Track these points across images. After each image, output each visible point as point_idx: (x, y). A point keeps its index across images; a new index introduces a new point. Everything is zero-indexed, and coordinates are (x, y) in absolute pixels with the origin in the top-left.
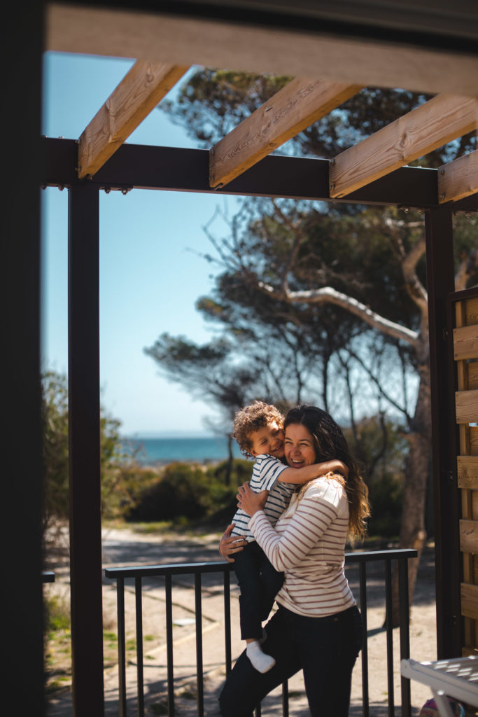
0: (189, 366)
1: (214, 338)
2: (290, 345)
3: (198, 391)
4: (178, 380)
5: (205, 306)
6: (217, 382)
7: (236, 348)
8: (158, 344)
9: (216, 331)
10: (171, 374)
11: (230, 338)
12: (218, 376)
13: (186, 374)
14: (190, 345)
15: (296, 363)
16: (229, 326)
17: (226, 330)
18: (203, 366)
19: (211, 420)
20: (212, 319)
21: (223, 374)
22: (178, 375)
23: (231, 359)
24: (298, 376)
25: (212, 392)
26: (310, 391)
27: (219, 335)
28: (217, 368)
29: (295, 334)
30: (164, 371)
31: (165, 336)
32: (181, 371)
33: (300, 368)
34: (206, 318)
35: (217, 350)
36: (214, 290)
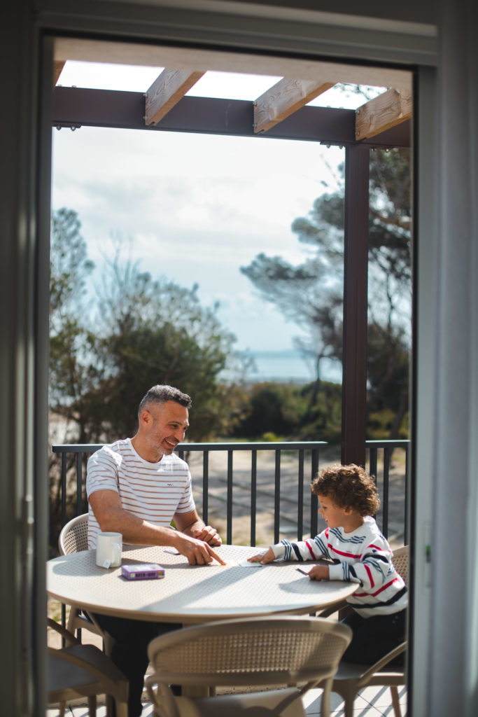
0: (283, 287)
1: (308, 260)
2: (384, 269)
3: (292, 311)
4: (272, 300)
5: (301, 228)
6: (310, 303)
7: (330, 271)
8: (254, 264)
9: (310, 252)
10: (265, 294)
11: (325, 261)
12: (312, 297)
13: (280, 295)
14: (285, 266)
15: (388, 287)
16: (323, 248)
17: (320, 252)
18: (298, 287)
19: (302, 340)
20: (307, 241)
21: (317, 296)
22: (272, 296)
23: (325, 281)
24: (390, 299)
25: (304, 313)
26: (400, 314)
27: (313, 257)
28: (311, 289)
29: (389, 259)
30: (259, 292)
31: (261, 257)
32: (275, 291)
33: (391, 291)
34: (301, 239)
35: (312, 273)
36: (311, 213)
